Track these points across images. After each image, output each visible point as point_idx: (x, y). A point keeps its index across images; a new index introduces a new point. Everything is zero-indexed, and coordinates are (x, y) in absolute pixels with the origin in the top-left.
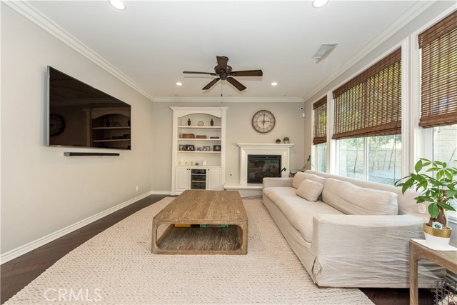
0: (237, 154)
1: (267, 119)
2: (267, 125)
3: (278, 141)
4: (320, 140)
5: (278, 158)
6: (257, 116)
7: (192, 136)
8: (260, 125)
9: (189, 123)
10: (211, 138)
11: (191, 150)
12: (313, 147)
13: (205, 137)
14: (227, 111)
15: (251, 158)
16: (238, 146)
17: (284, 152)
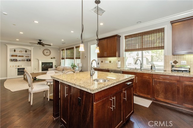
0: (38, 62)
1: (48, 52)
2: (48, 54)
3: (52, 58)
4: (63, 59)
5: (52, 63)
6: (45, 50)
7: (16, 56)
8: (46, 53)
9: (15, 51)
10: (26, 57)
11: (15, 61)
12: (62, 60)
13: (23, 56)
14: (33, 48)
15: (43, 63)
16: (38, 59)
17: (54, 62)
